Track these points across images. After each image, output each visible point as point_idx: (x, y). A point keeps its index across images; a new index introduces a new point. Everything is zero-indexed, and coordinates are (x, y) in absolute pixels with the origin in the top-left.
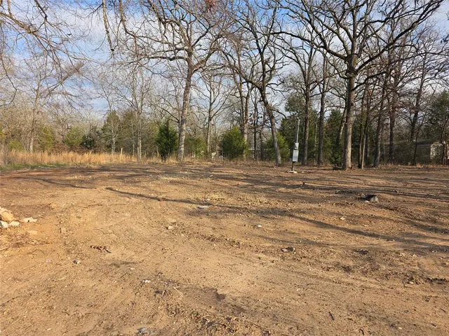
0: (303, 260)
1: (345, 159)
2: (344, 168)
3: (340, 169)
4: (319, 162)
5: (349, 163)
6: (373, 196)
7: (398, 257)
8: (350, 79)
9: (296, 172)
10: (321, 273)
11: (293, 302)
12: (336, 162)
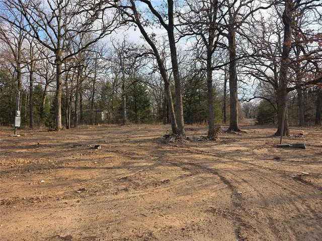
0: (98, 194)
1: (57, 123)
2: (57, 129)
3: (54, 131)
4: (31, 126)
5: (60, 125)
6: (98, 146)
7: (141, 176)
8: (58, 65)
9: (19, 136)
10: (115, 197)
11: (118, 218)
12: (50, 125)
